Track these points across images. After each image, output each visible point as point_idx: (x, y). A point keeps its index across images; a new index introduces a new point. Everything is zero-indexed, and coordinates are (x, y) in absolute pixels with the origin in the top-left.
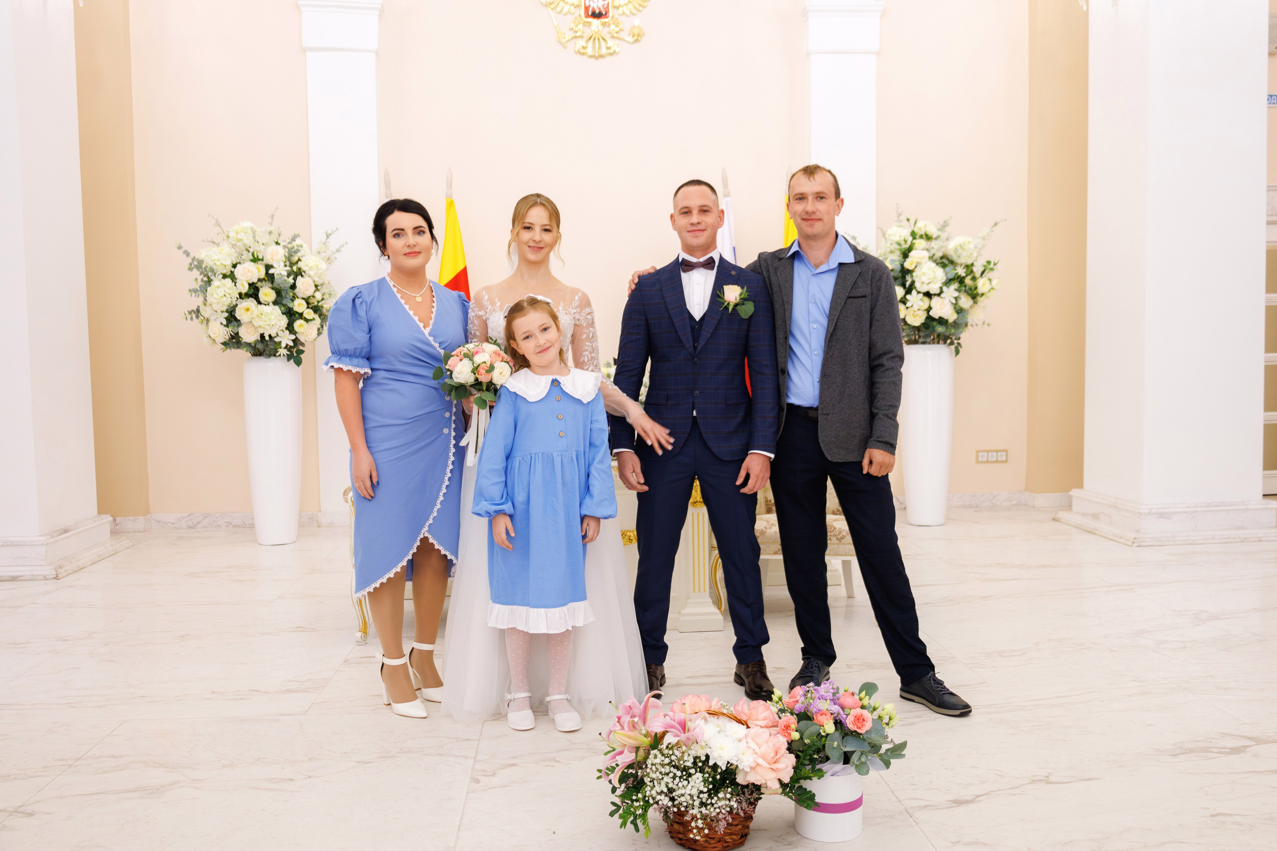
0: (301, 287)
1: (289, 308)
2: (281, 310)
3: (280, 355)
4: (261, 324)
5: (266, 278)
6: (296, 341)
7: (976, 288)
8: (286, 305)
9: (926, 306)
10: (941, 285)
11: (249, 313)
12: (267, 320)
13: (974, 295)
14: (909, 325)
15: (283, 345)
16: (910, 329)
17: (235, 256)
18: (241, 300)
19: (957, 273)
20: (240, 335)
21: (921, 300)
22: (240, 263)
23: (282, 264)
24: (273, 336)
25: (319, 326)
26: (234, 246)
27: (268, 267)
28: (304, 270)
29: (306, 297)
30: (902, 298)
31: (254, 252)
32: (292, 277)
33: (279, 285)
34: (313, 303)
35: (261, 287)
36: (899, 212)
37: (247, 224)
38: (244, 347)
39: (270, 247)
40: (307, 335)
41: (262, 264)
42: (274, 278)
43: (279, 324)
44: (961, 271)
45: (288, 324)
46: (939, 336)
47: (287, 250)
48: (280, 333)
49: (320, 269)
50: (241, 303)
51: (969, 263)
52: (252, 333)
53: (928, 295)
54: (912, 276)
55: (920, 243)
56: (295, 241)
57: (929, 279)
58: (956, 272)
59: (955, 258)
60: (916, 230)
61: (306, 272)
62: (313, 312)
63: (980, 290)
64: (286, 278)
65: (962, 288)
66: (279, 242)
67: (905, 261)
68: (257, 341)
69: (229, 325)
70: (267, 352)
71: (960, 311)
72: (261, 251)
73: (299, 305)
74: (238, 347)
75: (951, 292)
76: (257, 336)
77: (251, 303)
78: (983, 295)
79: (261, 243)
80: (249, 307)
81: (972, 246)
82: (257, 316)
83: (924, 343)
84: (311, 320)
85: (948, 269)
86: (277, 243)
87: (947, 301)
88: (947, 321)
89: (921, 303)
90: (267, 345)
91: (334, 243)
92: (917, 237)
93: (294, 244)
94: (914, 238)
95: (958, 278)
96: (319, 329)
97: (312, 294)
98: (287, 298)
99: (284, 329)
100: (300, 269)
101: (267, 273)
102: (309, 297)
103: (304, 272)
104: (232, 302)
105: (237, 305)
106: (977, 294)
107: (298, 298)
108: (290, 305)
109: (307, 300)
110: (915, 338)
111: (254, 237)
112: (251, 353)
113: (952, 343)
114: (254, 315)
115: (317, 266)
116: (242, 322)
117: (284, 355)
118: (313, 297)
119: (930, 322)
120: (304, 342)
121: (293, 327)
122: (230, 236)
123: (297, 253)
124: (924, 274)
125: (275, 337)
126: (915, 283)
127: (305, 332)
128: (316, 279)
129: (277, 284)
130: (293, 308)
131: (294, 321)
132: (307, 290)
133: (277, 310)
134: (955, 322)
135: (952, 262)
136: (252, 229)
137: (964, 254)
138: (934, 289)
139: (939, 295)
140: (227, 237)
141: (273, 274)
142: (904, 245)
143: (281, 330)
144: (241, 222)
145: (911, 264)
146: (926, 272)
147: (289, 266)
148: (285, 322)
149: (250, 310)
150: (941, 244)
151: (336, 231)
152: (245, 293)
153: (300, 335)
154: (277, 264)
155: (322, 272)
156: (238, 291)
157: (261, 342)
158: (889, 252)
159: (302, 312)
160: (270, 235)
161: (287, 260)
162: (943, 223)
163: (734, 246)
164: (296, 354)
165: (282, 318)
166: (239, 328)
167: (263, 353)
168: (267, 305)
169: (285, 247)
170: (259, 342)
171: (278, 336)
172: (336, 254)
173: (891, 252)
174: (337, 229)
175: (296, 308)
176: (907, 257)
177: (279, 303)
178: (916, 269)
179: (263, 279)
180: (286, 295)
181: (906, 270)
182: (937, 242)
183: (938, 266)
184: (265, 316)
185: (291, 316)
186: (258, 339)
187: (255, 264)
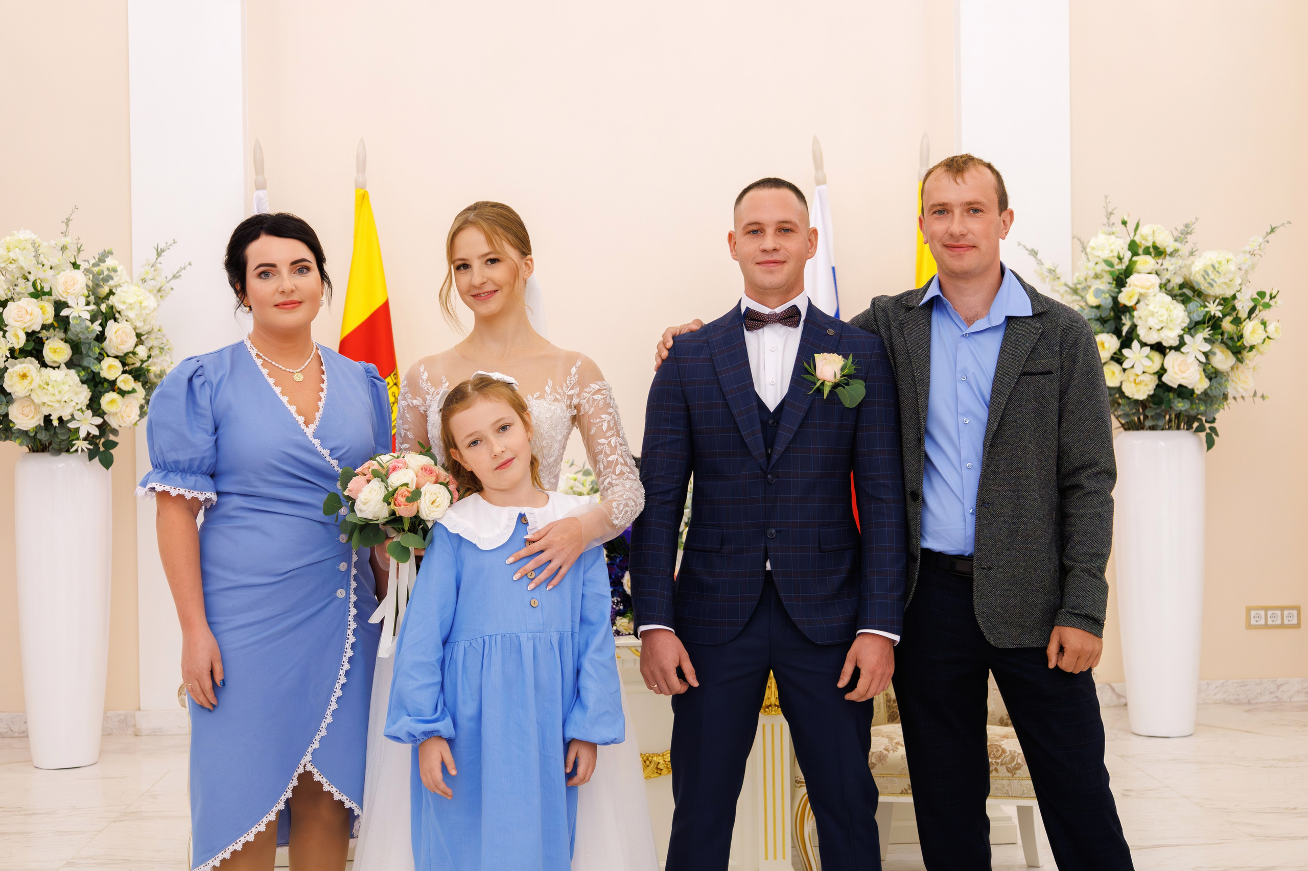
0: (114, 338)
1: (93, 372)
2: (79, 376)
3: (77, 451)
4: (45, 399)
5: (55, 324)
6: (103, 427)
7: (1241, 337)
8: (88, 368)
9: (1156, 367)
10: (1181, 333)
11: (26, 382)
12: (57, 393)
13: (1237, 348)
14: (1128, 398)
15: (83, 434)
16: (1129, 404)
17: (5, 287)
18: (14, 360)
19: (1207, 312)
20: (10, 418)
21: (1147, 357)
22: (12, 299)
23: (83, 301)
24: (65, 419)
25: (143, 401)
27: (60, 305)
28: (119, 310)
29: (122, 355)
30: (1115, 353)
31: (36, 280)
32: (99, 321)
33: (77, 335)
34: (133, 364)
35: (47, 340)
36: (1110, 210)
37: (26, 235)
38: (17, 438)
39: (62, 273)
40: (122, 417)
41: (48, 301)
42: (69, 323)
43: (76, 400)
44: (1214, 309)
45: (91, 400)
46: (1178, 416)
47: (91, 276)
48: (78, 415)
49: (145, 308)
50: (13, 366)
51: (1229, 294)
52: (31, 416)
53: (1159, 348)
54: (1132, 317)
55: (1145, 262)
56: (104, 261)
57: (1161, 321)
58: (1207, 309)
59: (1203, 287)
60: (1137, 239)
61: (122, 313)
62: (133, 379)
63: (1249, 339)
64: (89, 323)
65: (1216, 337)
66: (78, 263)
67: (1120, 292)
68: (38, 428)
70: (54, 445)
71: (1213, 375)
72: (47, 278)
73: (110, 367)
74: (7, 438)
75: (1197, 344)
76: (39, 419)
77: (29, 365)
78: (1252, 348)
79: (47, 267)
80: (25, 371)
81: (1232, 267)
82: (40, 386)
83: (1153, 428)
84: (129, 392)
85: (1192, 305)
86: (75, 266)
87: (1191, 359)
88: (1192, 392)
89: (1147, 362)
90: (55, 433)
91: (169, 264)
92: (1141, 251)
93: (103, 266)
94: (1135, 254)
95: (1209, 320)
96: (142, 407)
97: (131, 349)
98: (90, 356)
99: (84, 408)
100: (112, 307)
101: (57, 315)
102: (127, 354)
103: (119, 312)
105: (6, 369)
106: (1243, 347)
107: (108, 356)
108: (95, 368)
109: (123, 360)
110: (1139, 419)
111: (37, 256)
112: (28, 447)
113: (1201, 429)
114: (33, 386)
115: (141, 303)
116: (14, 397)
117: (83, 450)
118: (134, 353)
119: (1164, 393)
120: (117, 428)
121: (100, 405)
123: (108, 281)
124: (1152, 314)
125: (69, 421)
126: (1138, 328)
127: (120, 411)
128: (139, 324)
129: (73, 334)
130: (99, 373)
131: (101, 394)
132: (122, 343)
133: (73, 376)
134: (1205, 393)
135: (1199, 294)
136: (33, 243)
137: (1219, 280)
138: (1170, 338)
139: (1177, 349)
141: (67, 317)
142: (1118, 264)
143: (78, 410)
144: (15, 232)
145: (1131, 297)
146: (1156, 310)
147: (94, 304)
148: (86, 397)
149: (27, 376)
150: (1180, 262)
151: (173, 245)
152: (20, 349)
153: (111, 417)
154: (75, 300)
155: (148, 312)
156: (10, 346)
157: (45, 430)
158: (1093, 278)
159: (114, 379)
160: (63, 252)
161: (91, 293)
162: (1183, 227)
163: (833, 265)
164: (103, 449)
165: (81, 389)
166: (8, 407)
167: (49, 447)
168: (56, 369)
169: (87, 271)
170: (42, 430)
171: (74, 419)
172: (172, 281)
173: (1095, 277)
174: (175, 242)
175: (105, 374)
176: (1124, 286)
177: (76, 365)
178: (1138, 306)
179: (51, 326)
180: (88, 351)
181: (1121, 307)
182: (1174, 260)
183: (1175, 301)
184: (53, 387)
185: (96, 386)
186: (40, 425)
187: (38, 301)
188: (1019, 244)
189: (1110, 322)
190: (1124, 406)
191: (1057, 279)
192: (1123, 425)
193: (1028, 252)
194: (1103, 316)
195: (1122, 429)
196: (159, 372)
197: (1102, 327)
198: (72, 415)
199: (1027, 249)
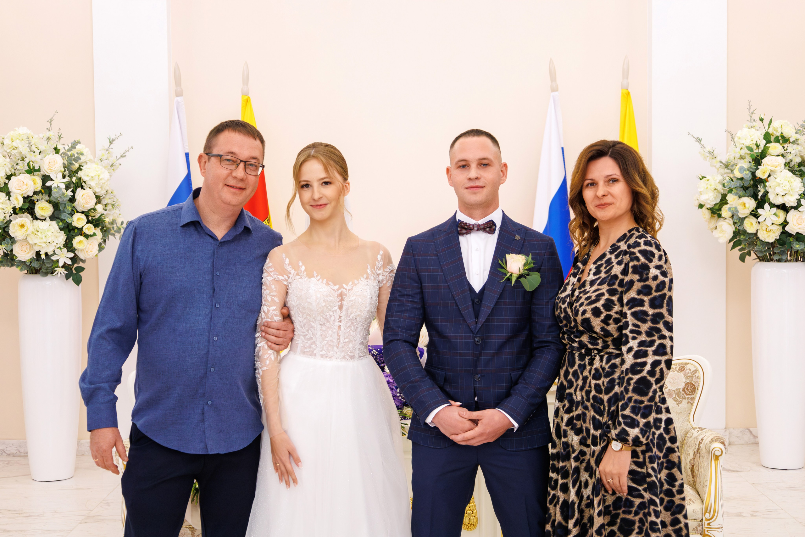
0: (81, 200)
1: (68, 223)
2: (58, 225)
4: (36, 241)
5: (43, 191)
6: (75, 259)
8: (65, 220)
9: (781, 220)
10: (799, 197)
11: (24, 230)
12: (44, 237)
14: (762, 241)
15: (61, 264)
16: (762, 245)
17: (10, 166)
18: (16, 216)
20: (14, 253)
21: (775, 214)
22: (15, 175)
23: (60, 175)
24: (49, 254)
25: (101, 241)
26: (9, 155)
27: (45, 179)
28: (84, 181)
29: (86, 211)
30: (753, 211)
31: (30, 162)
32: (71, 189)
33: (57, 199)
34: (94, 216)
35: (37, 201)
36: (752, 111)
37: (24, 130)
38: (18, 265)
39: (47, 156)
40: (87, 252)
41: (38, 175)
42: (51, 191)
43: (56, 242)
45: (66, 241)
46: (797, 252)
47: (67, 157)
48: (58, 251)
49: (101, 179)
50: (15, 219)
52: (27, 251)
53: (784, 208)
54: (765, 186)
55: (775, 148)
56: (75, 148)
57: (785, 190)
60: (770, 131)
61: (87, 183)
62: (93, 227)
64: (64, 191)
66: (58, 148)
67: (757, 169)
68: (32, 259)
69: (2, 243)
70: (43, 270)
72: (36, 160)
73: (78, 219)
74: (12, 265)
76: (33, 254)
77: (26, 218)
79: (37, 152)
80: (23, 223)
83: (779, 261)
84: (91, 236)
86: (57, 150)
89: (775, 218)
90: (43, 262)
91: (117, 149)
92: (772, 139)
93: (74, 152)
94: (768, 142)
96: (100, 245)
97: (92, 207)
98: (66, 213)
99: (62, 247)
100: (80, 179)
101: (44, 185)
102: (89, 210)
103: (85, 182)
104: (5, 217)
105: (11, 221)
107: (78, 212)
108: (69, 220)
109: (86, 214)
110: (770, 255)
111: (30, 147)
112: (25, 271)
114: (29, 232)
115: (99, 176)
116: (16, 240)
117: (61, 274)
118: (94, 209)
119: (786, 238)
120: (83, 259)
121: (72, 244)
122: (5, 143)
123: (77, 161)
124: (779, 185)
126: (769, 194)
127: (85, 248)
128: (98, 190)
129: (54, 197)
130: (72, 223)
131: (73, 237)
132: (87, 203)
133: (54, 226)
136: (28, 137)
138: (791, 201)
139: (796, 208)
140: (2, 144)
141: (51, 186)
142: (756, 150)
143: (58, 248)
144: (16, 128)
145: (764, 173)
146: (781, 183)
147: (68, 176)
148: (63, 239)
149: (24, 226)
150: (799, 148)
151: (120, 136)
152: (19, 208)
153: (79, 252)
154: (55, 175)
155: (104, 182)
156: (12, 206)
157: (37, 261)
158: (739, 158)
159: (82, 227)
160: (48, 142)
161: (66, 169)
162: (802, 123)
163: (562, 147)
164: (75, 272)
165: (60, 234)
166: (12, 246)
167: (40, 270)
168: (43, 221)
169: (64, 153)
170: (35, 260)
171: (56, 254)
172: (120, 159)
173: (740, 158)
174: (121, 135)
175: (75, 224)
176: (760, 165)
177: (56, 218)
178: (769, 179)
179: (40, 192)
180: (64, 209)
181: (758, 179)
182: (795, 146)
183: (795, 176)
184: (41, 233)
185: (69, 231)
186: (33, 257)
187: (31, 176)
188: (689, 134)
189: (750, 189)
190: (759, 246)
191: (714, 158)
192: (758, 257)
193: (695, 140)
194: (745, 185)
195: (758, 260)
196: (111, 221)
197: (744, 192)
198: (54, 251)
199: (694, 138)
